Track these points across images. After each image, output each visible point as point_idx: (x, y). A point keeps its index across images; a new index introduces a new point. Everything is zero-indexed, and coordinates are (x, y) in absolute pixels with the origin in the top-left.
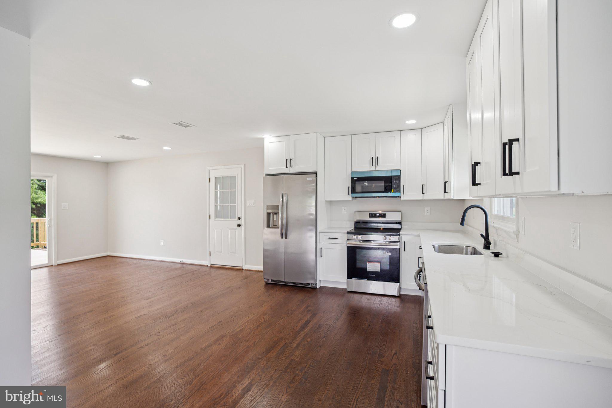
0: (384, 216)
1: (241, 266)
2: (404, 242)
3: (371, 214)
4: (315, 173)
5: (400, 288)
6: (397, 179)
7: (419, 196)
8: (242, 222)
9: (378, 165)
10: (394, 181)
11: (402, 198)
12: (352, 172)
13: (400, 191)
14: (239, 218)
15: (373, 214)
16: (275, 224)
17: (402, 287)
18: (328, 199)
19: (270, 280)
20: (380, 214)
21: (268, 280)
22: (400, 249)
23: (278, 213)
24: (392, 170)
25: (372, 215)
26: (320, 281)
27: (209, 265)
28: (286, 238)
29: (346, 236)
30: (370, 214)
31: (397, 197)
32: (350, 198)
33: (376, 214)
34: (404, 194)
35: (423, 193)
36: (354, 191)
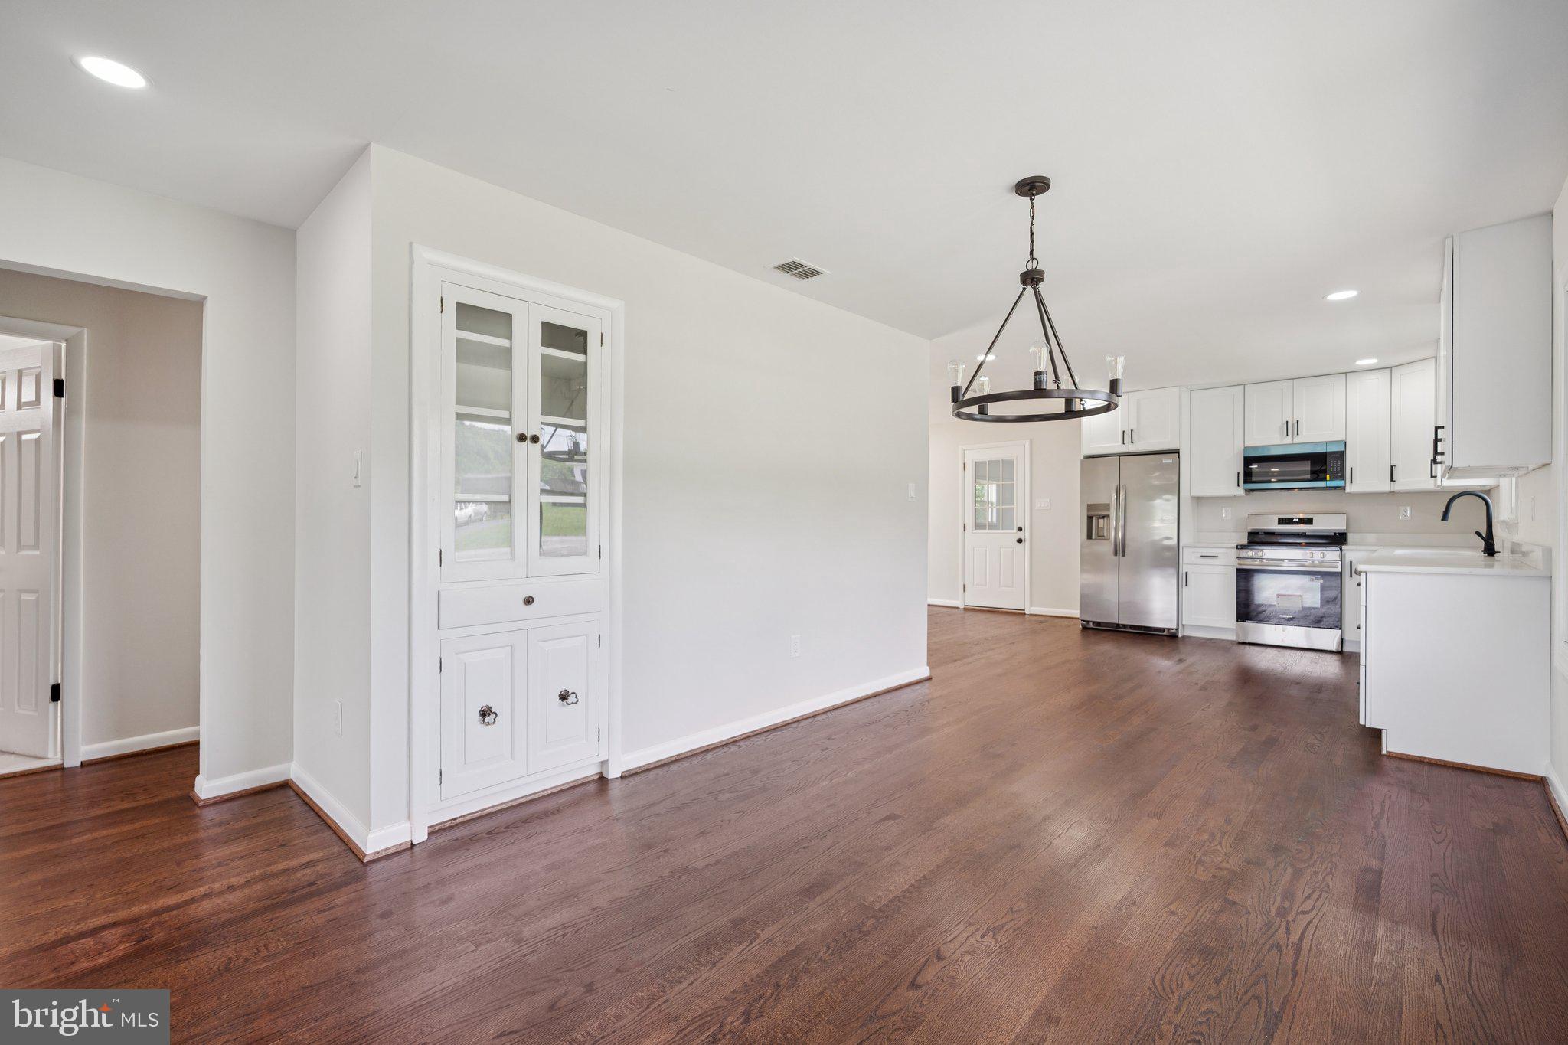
0: (1309, 521)
1: (1023, 608)
2: (1351, 562)
3: (1283, 519)
4: (1177, 452)
5: (1342, 640)
6: (1337, 457)
7: (1385, 486)
8: (1025, 535)
9: (1298, 434)
10: (1330, 461)
11: (1348, 489)
12: (1246, 449)
13: (1342, 477)
14: (1020, 529)
15: (1286, 519)
16: (1100, 534)
17: (1346, 637)
18: (1195, 493)
19: (1091, 624)
20: (1300, 519)
21: (1088, 622)
22: (1341, 572)
23: (1109, 516)
24: (1326, 442)
25: (1282, 521)
26: (1183, 625)
27: (962, 606)
28: (1124, 555)
29: (1234, 553)
30: (1279, 519)
31: (1338, 487)
32: (1241, 492)
33: (1293, 519)
34: (1351, 482)
35: (1392, 480)
36: (1248, 476)
